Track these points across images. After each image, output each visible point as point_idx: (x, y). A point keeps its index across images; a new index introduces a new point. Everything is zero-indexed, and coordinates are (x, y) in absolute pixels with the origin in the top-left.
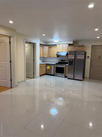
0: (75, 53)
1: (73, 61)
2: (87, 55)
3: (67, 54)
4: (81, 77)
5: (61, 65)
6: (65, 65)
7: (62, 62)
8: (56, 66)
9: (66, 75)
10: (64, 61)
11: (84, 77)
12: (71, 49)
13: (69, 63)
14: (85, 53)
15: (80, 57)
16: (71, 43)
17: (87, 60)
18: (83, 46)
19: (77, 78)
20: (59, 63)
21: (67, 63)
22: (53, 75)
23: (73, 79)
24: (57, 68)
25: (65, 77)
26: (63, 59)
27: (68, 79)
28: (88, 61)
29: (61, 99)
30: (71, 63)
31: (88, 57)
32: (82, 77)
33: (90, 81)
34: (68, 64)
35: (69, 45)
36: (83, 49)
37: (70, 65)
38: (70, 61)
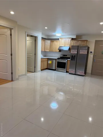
0: (78, 48)
1: (75, 56)
2: (90, 51)
3: (70, 49)
4: (82, 72)
5: (63, 60)
6: (66, 60)
7: (64, 57)
8: (57, 61)
9: (68, 71)
10: (66, 56)
11: (85, 73)
12: (74, 43)
13: (71, 58)
14: (89, 48)
15: (83, 52)
16: (74, 37)
17: (89, 55)
18: (87, 41)
19: (78, 73)
20: (61, 58)
21: (69, 58)
22: (55, 70)
23: (75, 74)
24: (58, 62)
25: (67, 72)
26: (65, 54)
27: (69, 74)
28: (91, 57)
29: (62, 93)
30: (73, 57)
31: (91, 52)
32: (84, 72)
33: (91, 77)
34: (70, 59)
35: (72, 39)
36: (86, 44)
37: (72, 60)
38: (72, 56)
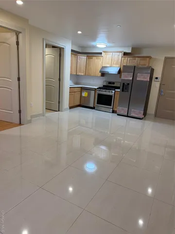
0: (134, 70)
1: (128, 84)
2: (155, 76)
3: (120, 72)
4: (140, 113)
5: (107, 91)
6: (114, 91)
7: (109, 86)
8: (98, 92)
9: (116, 110)
10: (114, 83)
11: (145, 114)
12: (128, 61)
13: (121, 88)
14: (152, 70)
15: (143, 77)
16: (129, 50)
17: (153, 83)
18: (150, 57)
19: (133, 115)
20: (105, 87)
21: (118, 88)
22: (93, 108)
23: (127, 116)
24: (99, 95)
25: (113, 112)
26: (112, 80)
27: (118, 115)
28: (156, 86)
30: (125, 87)
31: (157, 78)
32: (142, 112)
33: (155, 121)
34: (119, 90)
35: (125, 54)
36: (149, 64)
37: (123, 91)
38: (124, 84)
